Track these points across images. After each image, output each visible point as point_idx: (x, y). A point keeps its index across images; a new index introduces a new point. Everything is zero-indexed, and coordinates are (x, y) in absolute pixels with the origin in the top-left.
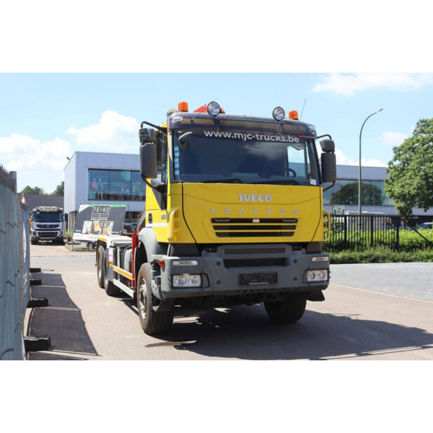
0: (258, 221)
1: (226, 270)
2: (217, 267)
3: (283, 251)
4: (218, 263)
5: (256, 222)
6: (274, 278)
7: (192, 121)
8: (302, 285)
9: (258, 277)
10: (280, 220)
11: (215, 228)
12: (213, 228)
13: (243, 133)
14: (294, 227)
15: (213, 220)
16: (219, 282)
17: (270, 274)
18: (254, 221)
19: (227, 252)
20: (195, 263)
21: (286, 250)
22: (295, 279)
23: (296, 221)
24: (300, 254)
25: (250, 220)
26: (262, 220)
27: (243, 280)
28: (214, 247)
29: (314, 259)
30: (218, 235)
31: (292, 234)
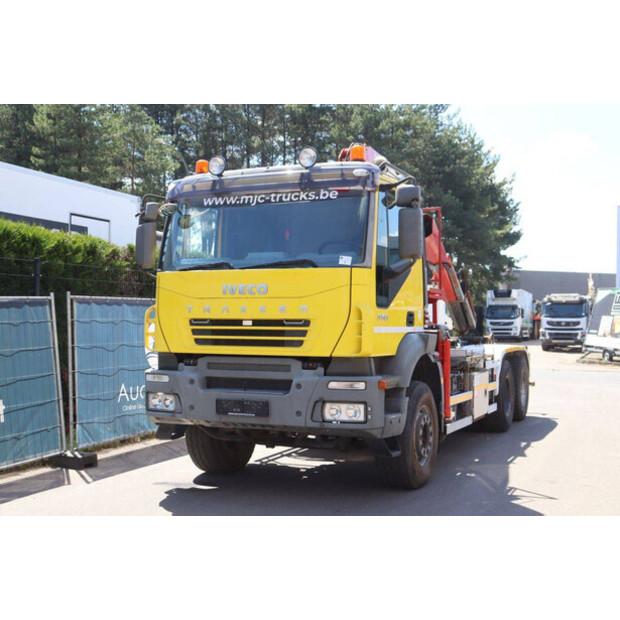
0: (250, 323)
1: (201, 391)
2: (189, 386)
3: (287, 369)
4: (192, 382)
5: (247, 325)
6: (264, 409)
8: (311, 424)
9: (242, 406)
10: (279, 323)
11: (195, 332)
12: (191, 333)
13: (253, 195)
14: (304, 333)
15: (194, 322)
16: (193, 407)
17: (258, 403)
18: (244, 323)
19: (210, 366)
20: (166, 379)
21: (292, 369)
22: (299, 413)
23: (307, 323)
24: (313, 376)
25: (239, 322)
26: (256, 322)
27: (220, 407)
28: (196, 358)
29: (332, 385)
30: (198, 341)
31: (300, 344)
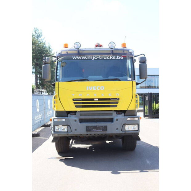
0: (97, 100)
1: (79, 124)
2: (75, 122)
3: (112, 114)
4: (76, 121)
5: (96, 100)
6: (105, 128)
7: (67, 52)
8: (121, 132)
9: (96, 128)
10: (109, 99)
11: (75, 103)
12: (73, 103)
13: (92, 56)
14: (117, 103)
15: (73, 100)
16: (76, 130)
17: (102, 126)
18: (95, 100)
19: (81, 115)
20: (64, 120)
22: (117, 129)
23: (118, 99)
24: (121, 117)
25: (93, 99)
26: (99, 99)
27: (88, 129)
28: (74, 112)
29: (129, 119)
30: (76, 106)
31: (116, 106)
